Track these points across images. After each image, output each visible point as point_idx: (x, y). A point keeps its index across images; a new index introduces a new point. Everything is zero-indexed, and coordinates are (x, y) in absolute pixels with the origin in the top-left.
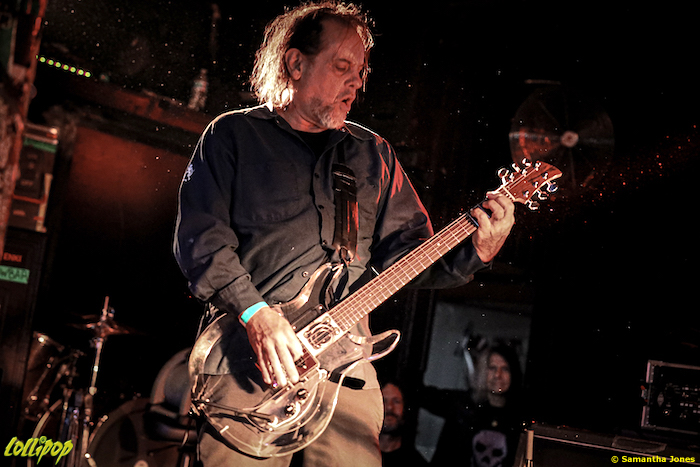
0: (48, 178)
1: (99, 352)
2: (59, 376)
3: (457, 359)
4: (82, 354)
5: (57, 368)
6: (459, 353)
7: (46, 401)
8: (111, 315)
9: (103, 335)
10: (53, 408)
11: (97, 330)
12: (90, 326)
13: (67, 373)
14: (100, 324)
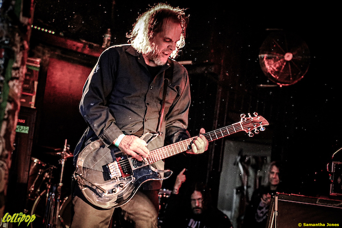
0: (36, 83)
1: (63, 166)
2: (44, 178)
3: (235, 167)
4: (55, 167)
5: (43, 175)
6: (236, 164)
7: (39, 190)
8: (68, 148)
9: (65, 158)
10: (41, 194)
11: (62, 155)
12: (58, 153)
13: (48, 177)
14: (63, 152)
